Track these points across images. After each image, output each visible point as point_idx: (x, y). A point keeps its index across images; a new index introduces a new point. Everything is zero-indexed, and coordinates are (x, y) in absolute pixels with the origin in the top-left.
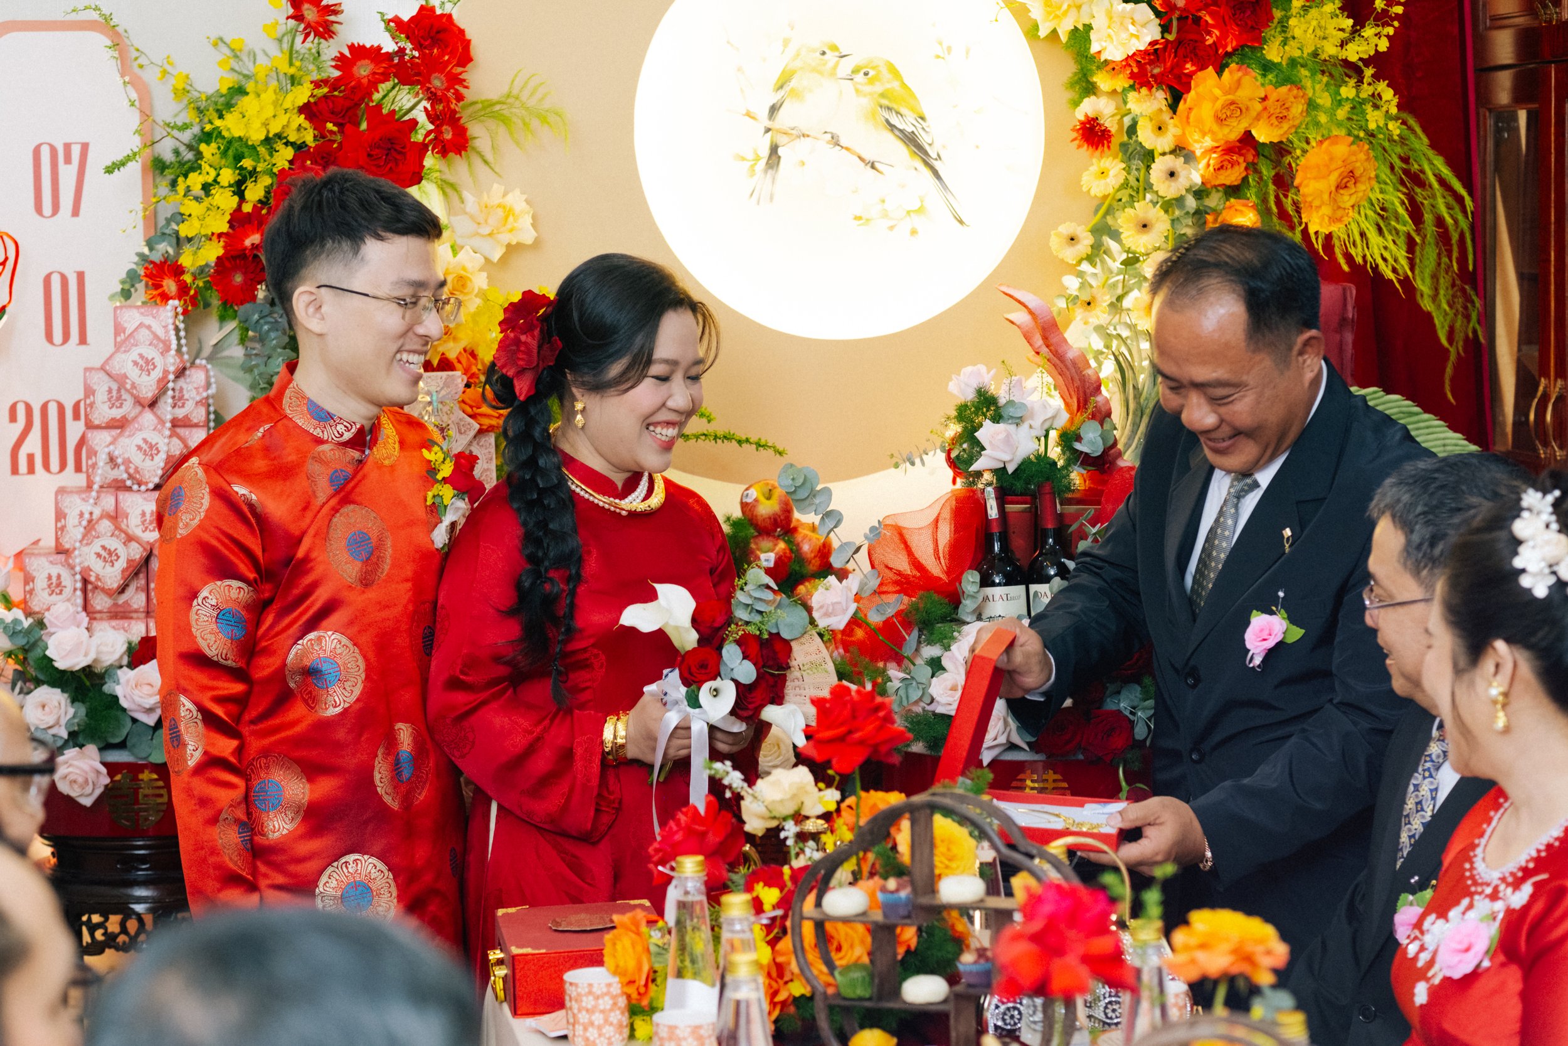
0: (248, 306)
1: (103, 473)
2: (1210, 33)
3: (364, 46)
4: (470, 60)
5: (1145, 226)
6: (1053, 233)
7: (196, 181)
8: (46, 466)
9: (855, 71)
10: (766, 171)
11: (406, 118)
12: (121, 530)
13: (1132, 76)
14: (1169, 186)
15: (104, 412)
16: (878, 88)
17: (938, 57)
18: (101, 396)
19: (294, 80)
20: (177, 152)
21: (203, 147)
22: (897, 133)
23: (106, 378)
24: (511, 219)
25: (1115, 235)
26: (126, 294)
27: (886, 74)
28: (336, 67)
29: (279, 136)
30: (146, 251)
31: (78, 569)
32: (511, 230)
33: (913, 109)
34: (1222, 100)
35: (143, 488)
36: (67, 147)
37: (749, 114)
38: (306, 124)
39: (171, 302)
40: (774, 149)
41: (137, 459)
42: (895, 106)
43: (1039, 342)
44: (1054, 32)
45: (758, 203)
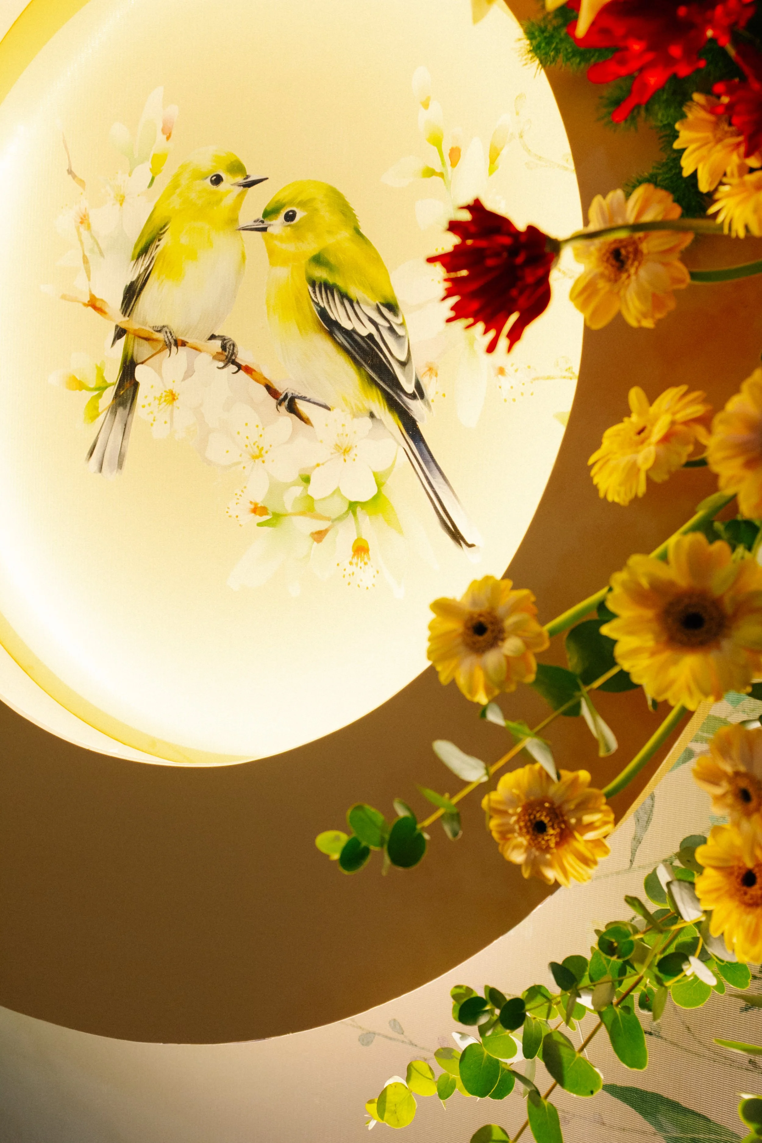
9: (269, 213)
10: (113, 410)
16: (312, 248)
17: (430, 173)
22: (340, 338)
33: (374, 291)
37: (95, 305)
40: (128, 370)
42: (340, 283)
45: (100, 469)
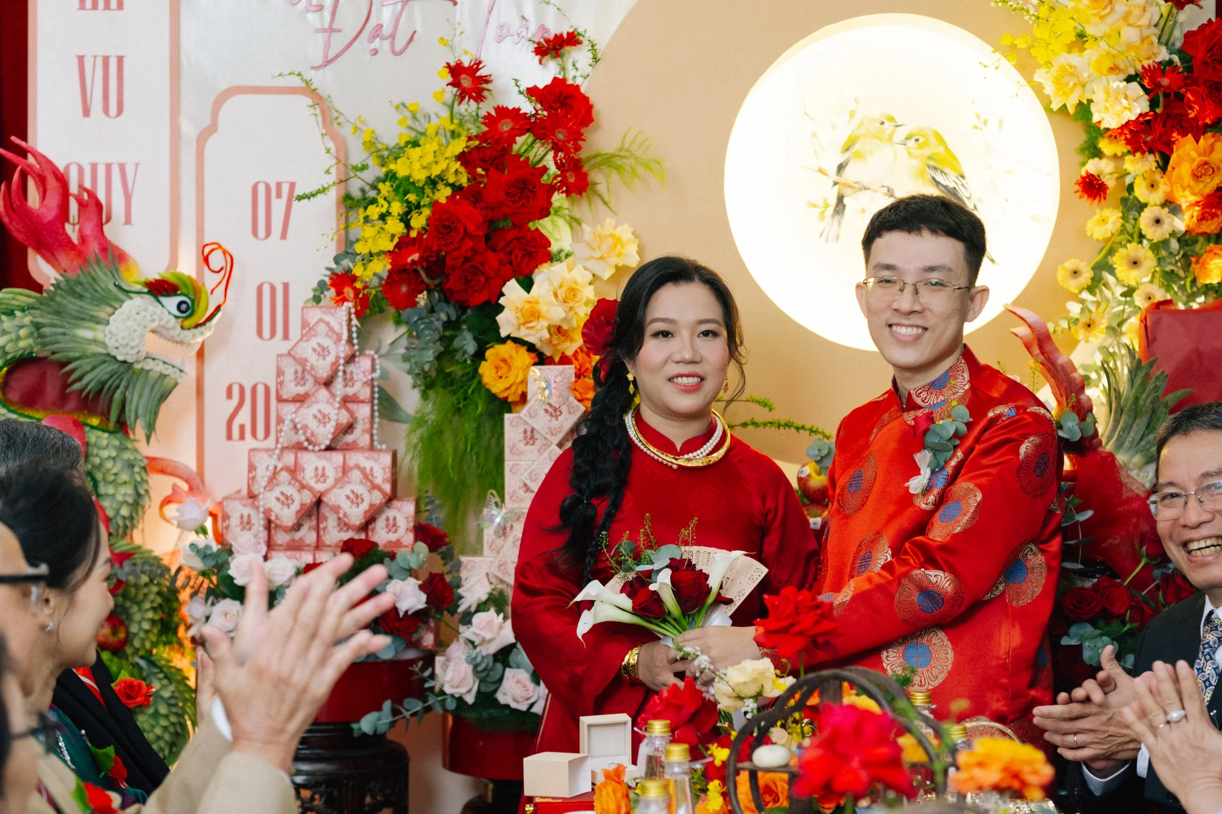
0: (408, 311)
1: (288, 436)
2: (1192, 108)
3: (507, 108)
4: (592, 120)
5: (1135, 263)
6: (1060, 267)
7: (374, 211)
8: (254, 434)
9: (908, 138)
10: (833, 217)
11: (540, 165)
12: (297, 480)
13: (1128, 142)
14: (1155, 231)
15: (292, 389)
16: (927, 152)
17: (976, 128)
18: (289, 376)
19: (454, 135)
20: (363, 191)
21: (381, 186)
22: (942, 188)
23: (293, 362)
24: (619, 246)
25: (1112, 270)
26: (317, 299)
27: (933, 140)
28: (484, 123)
29: (441, 178)
30: (334, 266)
31: (261, 509)
32: (619, 255)
33: (955, 171)
34: (1199, 160)
35: (317, 448)
36: (279, 185)
37: (821, 171)
38: (462, 169)
39: (346, 304)
40: (840, 199)
41: (313, 425)
42: (940, 167)
43: (1037, 351)
44: (1065, 106)
45: (827, 241)
